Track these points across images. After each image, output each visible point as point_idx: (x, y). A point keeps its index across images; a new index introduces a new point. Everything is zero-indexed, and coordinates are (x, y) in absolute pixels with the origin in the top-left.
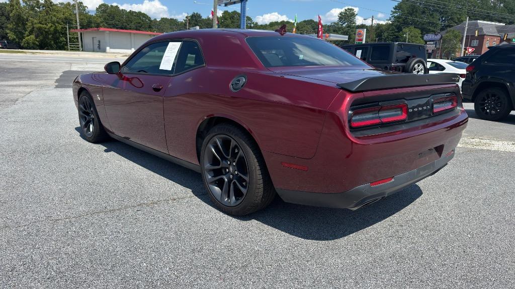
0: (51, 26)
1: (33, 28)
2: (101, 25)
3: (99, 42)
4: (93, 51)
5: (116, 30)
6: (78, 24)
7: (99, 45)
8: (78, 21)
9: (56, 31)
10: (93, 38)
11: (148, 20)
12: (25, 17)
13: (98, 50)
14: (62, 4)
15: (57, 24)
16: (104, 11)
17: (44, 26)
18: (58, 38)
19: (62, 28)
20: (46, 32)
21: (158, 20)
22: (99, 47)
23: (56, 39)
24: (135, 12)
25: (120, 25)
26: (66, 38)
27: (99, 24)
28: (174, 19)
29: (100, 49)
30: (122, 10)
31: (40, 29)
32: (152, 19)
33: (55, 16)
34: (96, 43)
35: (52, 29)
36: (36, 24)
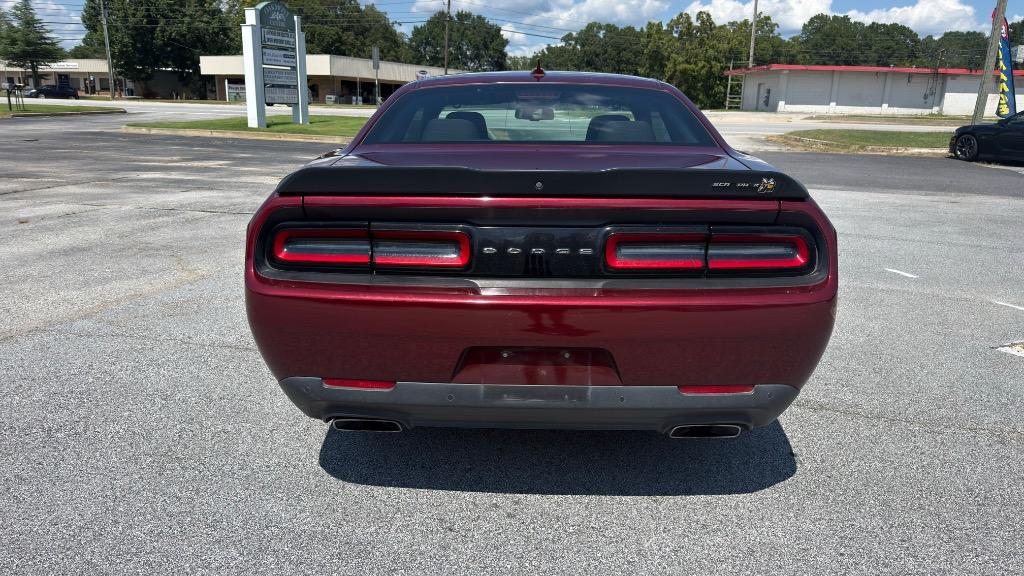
0: (704, 67)
1: (675, 71)
2: (800, 57)
3: (769, 92)
4: (757, 109)
5: (803, 67)
6: (751, 59)
7: (768, 98)
8: (751, 54)
9: (710, 74)
10: (760, 85)
11: (912, 41)
12: (666, 54)
13: (764, 107)
14: (732, 24)
15: (713, 63)
16: (818, 30)
17: (692, 66)
18: (712, 88)
19: (722, 68)
20: (694, 77)
21: (936, 38)
22: (767, 103)
23: (708, 89)
24: (884, 25)
25: (844, 55)
26: (726, 87)
27: (794, 56)
28: (978, 31)
29: (768, 106)
30: (855, 23)
31: (684, 72)
32: (921, 37)
33: (713, 47)
34: (763, 93)
35: (703, 72)
36: (680, 63)
